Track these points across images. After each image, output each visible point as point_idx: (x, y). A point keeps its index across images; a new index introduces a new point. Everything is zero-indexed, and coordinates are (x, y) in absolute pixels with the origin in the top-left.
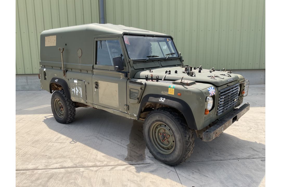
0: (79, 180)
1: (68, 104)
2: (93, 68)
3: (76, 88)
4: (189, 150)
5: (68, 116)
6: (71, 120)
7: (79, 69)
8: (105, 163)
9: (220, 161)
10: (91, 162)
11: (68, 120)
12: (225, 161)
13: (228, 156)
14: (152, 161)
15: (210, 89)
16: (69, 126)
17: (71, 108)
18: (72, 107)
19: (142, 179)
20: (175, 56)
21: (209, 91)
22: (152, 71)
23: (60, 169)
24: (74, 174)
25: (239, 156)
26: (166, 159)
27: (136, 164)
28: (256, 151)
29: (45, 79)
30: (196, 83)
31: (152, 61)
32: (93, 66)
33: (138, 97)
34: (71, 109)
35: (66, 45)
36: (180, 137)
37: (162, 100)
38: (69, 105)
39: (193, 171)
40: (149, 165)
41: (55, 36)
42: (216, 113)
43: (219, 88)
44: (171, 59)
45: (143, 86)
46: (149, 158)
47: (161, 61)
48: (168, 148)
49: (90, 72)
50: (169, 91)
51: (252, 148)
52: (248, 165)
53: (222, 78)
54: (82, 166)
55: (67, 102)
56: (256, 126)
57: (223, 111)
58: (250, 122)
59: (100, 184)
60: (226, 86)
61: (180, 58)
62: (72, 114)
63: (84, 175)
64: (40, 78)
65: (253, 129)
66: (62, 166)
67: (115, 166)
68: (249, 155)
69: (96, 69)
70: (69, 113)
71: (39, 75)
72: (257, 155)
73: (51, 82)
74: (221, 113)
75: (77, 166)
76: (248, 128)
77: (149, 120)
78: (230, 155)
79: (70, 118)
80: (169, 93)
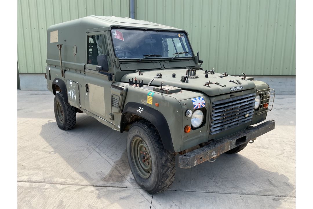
0: (36, 198)
1: (66, 109)
2: (85, 68)
3: (72, 91)
4: (165, 177)
5: (67, 121)
6: (71, 127)
7: (74, 69)
8: (77, 181)
9: (215, 194)
10: (63, 178)
11: (67, 127)
12: (223, 195)
13: (230, 188)
14: (132, 184)
15: (196, 99)
16: (68, 133)
17: (69, 113)
18: (71, 112)
19: (105, 207)
20: (189, 56)
21: (193, 103)
22: (142, 74)
23: (27, 182)
24: (36, 191)
25: (245, 190)
26: (143, 184)
27: (110, 187)
28: (273, 185)
29: (50, 79)
30: (182, 90)
31: (151, 61)
32: (85, 66)
33: (119, 105)
34: (70, 115)
35: (65, 41)
36: (155, 159)
37: (140, 111)
38: (68, 109)
39: (173, 203)
40: (124, 189)
41: (58, 31)
42: (208, 131)
43: (213, 100)
44: (181, 60)
45: (124, 93)
46: (130, 181)
47: (164, 62)
48: (148, 171)
49: (83, 73)
50: (148, 99)
51: (270, 181)
52: (252, 204)
53: (223, 86)
54: (50, 182)
55: (65, 106)
56: (292, 151)
57: (221, 129)
58: (286, 144)
59: (55, 206)
60: (229, 96)
61: (194, 59)
62: (71, 119)
63: (45, 193)
64: (46, 78)
65: (285, 154)
66: (29, 180)
67: (86, 186)
68: (260, 190)
69: (87, 69)
70: (67, 118)
71: (45, 74)
72: (271, 191)
73: (53, 83)
74: (218, 132)
75: (45, 181)
76: (280, 153)
77: (130, 134)
78: (234, 187)
79: (69, 124)
80: (148, 103)
